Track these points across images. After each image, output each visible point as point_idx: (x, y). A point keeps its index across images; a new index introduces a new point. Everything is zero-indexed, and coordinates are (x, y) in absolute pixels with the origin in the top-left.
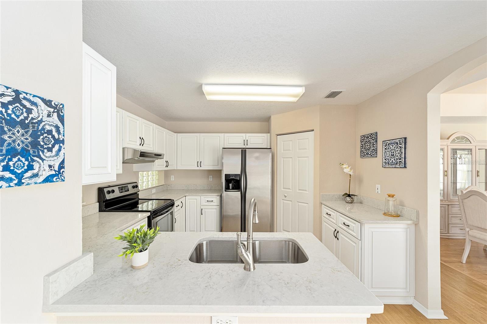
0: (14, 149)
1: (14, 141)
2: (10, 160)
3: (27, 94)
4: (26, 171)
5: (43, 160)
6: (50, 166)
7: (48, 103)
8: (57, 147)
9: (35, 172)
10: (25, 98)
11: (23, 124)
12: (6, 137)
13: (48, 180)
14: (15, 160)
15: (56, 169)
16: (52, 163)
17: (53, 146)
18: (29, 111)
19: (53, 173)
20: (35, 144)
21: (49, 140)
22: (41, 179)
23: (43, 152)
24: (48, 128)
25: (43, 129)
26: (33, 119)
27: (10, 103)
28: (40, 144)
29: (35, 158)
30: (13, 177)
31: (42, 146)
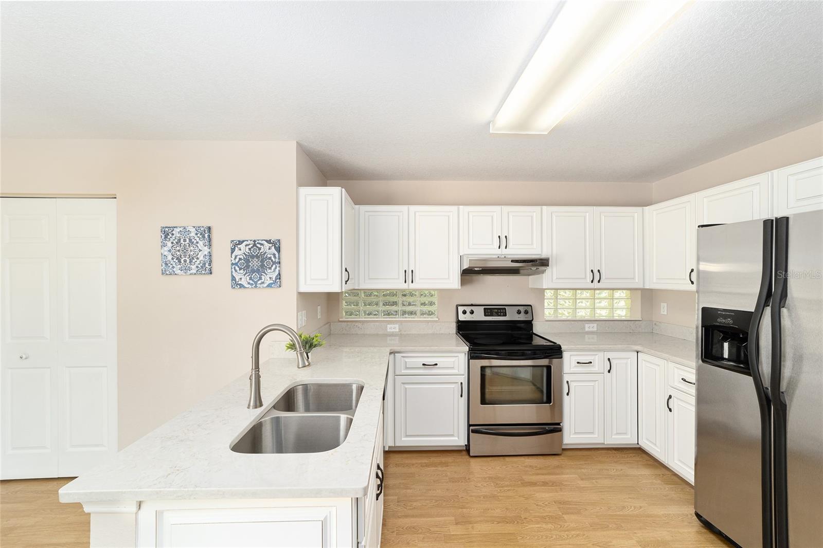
0: (253, 269)
1: (253, 265)
2: (252, 275)
3: (258, 240)
4: (259, 280)
5: (266, 274)
6: (270, 278)
7: (269, 242)
8: (274, 266)
9: (263, 281)
10: (258, 243)
11: (257, 257)
12: (250, 264)
13: (269, 286)
14: (254, 274)
15: (274, 279)
16: (271, 276)
17: (272, 266)
18: (260, 249)
19: (272, 282)
20: (262, 266)
21: (270, 263)
22: (265, 285)
23: (266, 270)
24: (269, 256)
25: (266, 257)
26: (261, 253)
27: (252, 247)
28: (265, 266)
29: (263, 274)
30: (253, 283)
31: (266, 267)
